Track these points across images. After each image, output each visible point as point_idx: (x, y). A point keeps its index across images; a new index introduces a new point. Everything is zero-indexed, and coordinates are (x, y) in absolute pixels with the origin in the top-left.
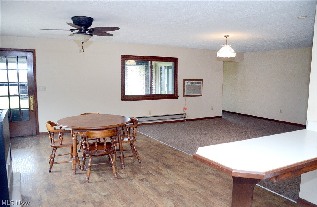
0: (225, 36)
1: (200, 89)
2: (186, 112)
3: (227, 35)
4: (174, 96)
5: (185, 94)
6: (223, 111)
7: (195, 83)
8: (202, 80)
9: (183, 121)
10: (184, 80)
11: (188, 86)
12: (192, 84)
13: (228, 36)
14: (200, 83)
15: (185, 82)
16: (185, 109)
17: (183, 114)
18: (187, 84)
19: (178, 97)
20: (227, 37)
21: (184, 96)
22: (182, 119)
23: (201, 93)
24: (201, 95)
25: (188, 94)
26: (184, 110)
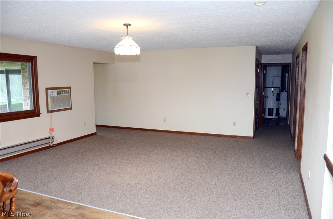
0: (125, 25)
1: (69, 100)
2: (53, 134)
3: (127, 23)
4: (34, 113)
5: (50, 109)
6: (97, 126)
7: (62, 93)
8: (70, 88)
9: (50, 147)
10: (47, 89)
11: (53, 98)
12: (58, 94)
13: (130, 25)
14: (69, 92)
15: (49, 91)
16: (52, 130)
17: (49, 138)
18: (52, 94)
19: (41, 113)
20: (127, 26)
21: (48, 112)
22: (49, 145)
23: (70, 106)
24: (70, 109)
25: (54, 108)
26: (51, 132)
